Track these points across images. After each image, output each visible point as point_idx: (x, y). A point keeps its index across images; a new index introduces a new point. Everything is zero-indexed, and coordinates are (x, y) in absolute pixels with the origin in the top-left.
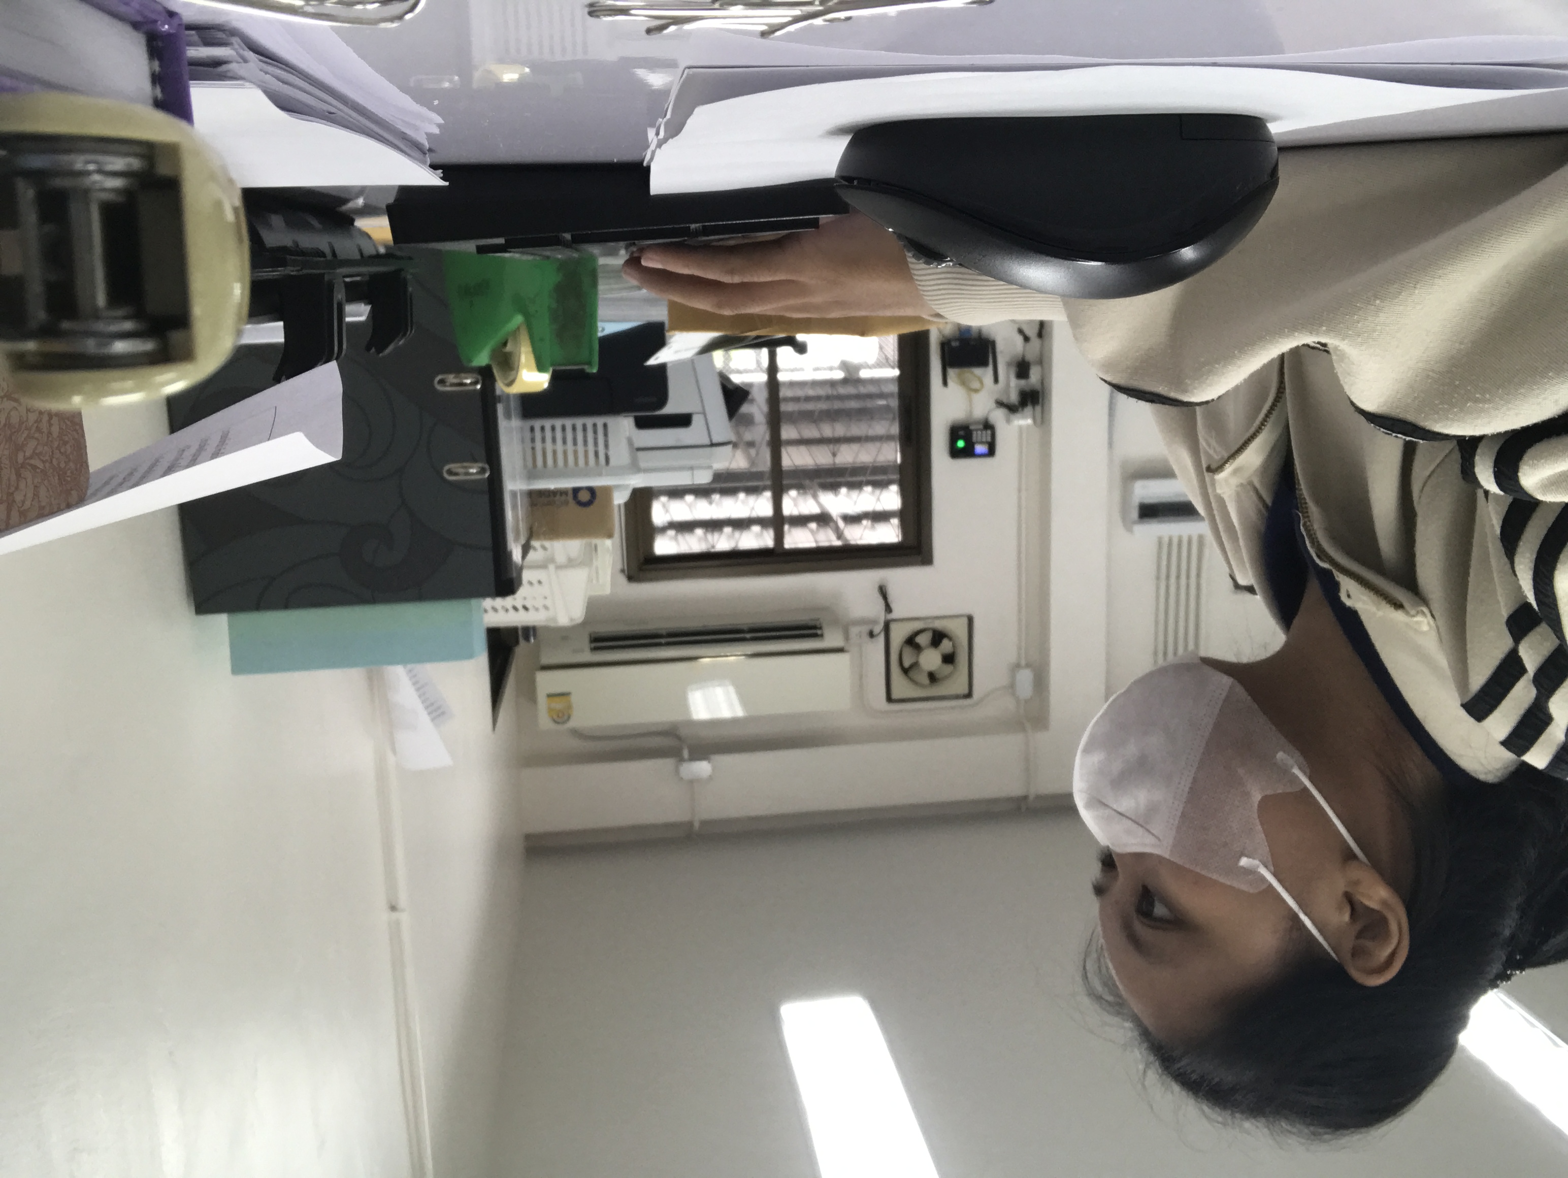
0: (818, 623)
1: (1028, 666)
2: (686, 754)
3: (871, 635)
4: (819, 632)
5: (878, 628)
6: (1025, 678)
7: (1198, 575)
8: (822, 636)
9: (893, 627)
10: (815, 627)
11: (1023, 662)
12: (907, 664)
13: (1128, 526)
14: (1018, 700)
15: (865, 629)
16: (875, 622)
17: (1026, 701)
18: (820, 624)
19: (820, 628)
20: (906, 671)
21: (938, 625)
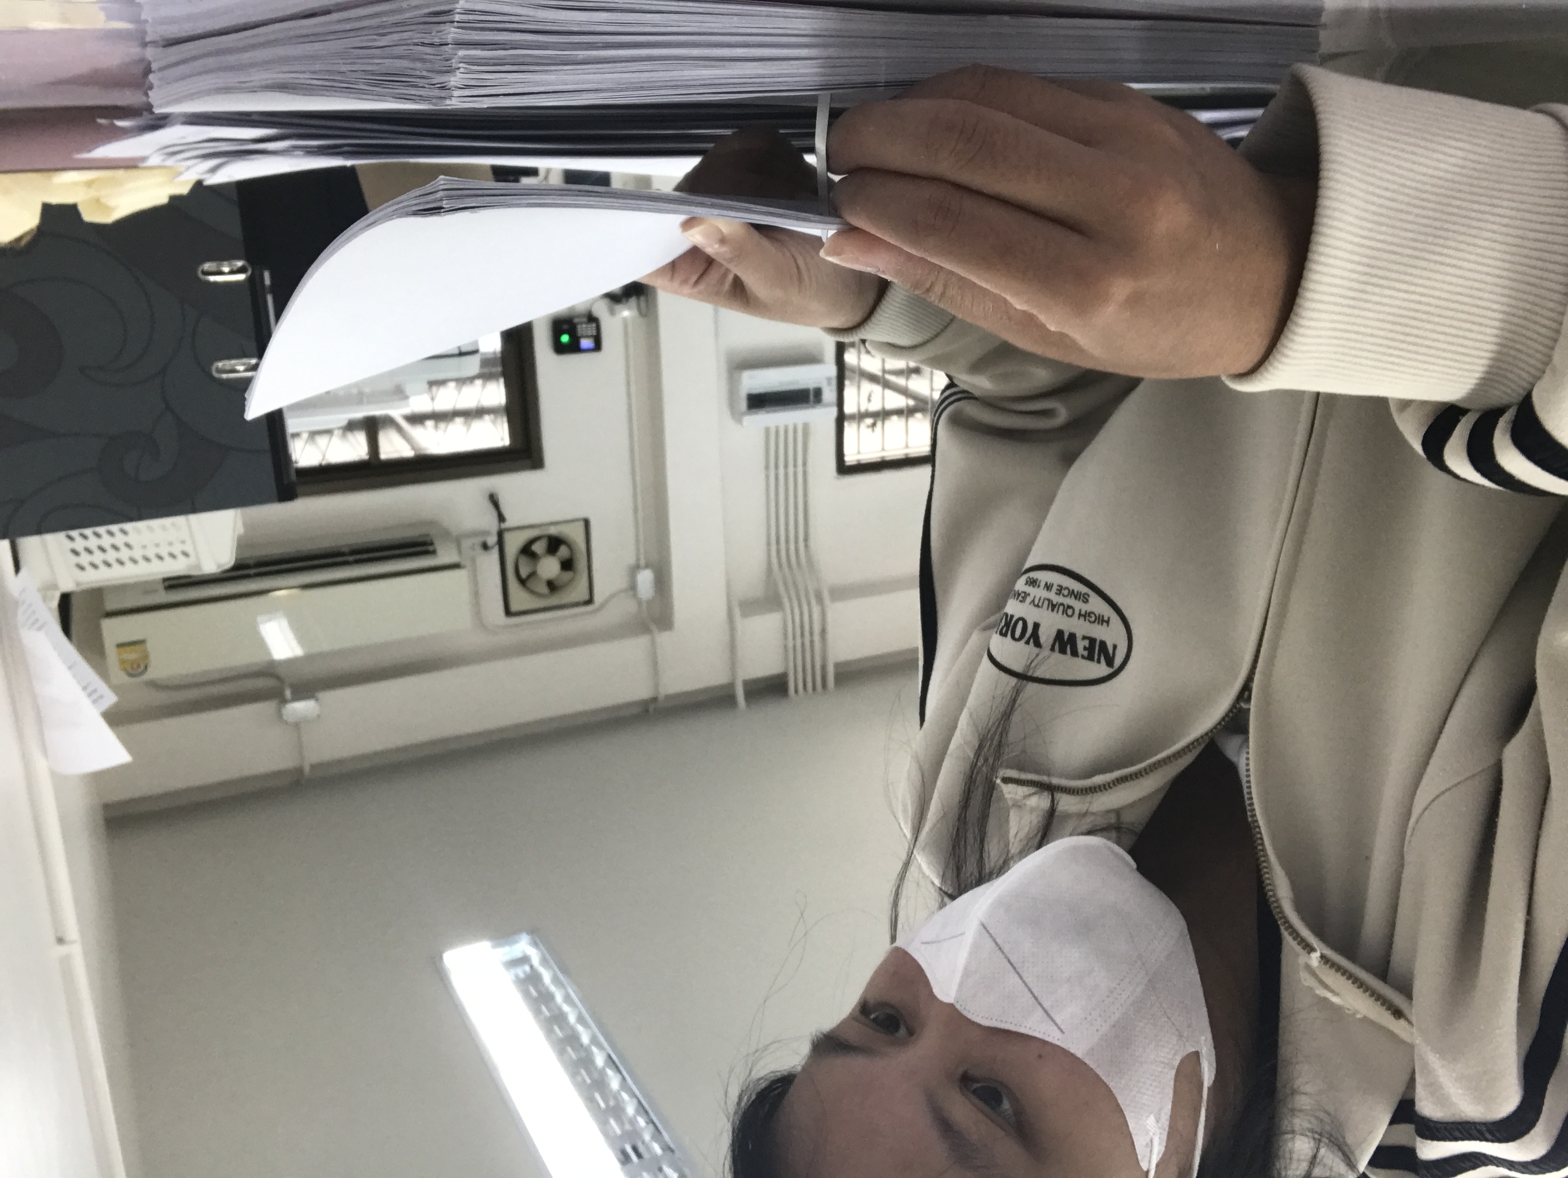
0: (428, 540)
1: (647, 566)
2: (288, 693)
3: (485, 547)
4: (431, 548)
5: (492, 540)
6: (645, 578)
7: (805, 464)
8: (433, 552)
9: (508, 537)
10: (424, 544)
11: (642, 562)
12: (524, 573)
13: (737, 417)
14: (640, 603)
15: (478, 540)
16: (487, 533)
17: (649, 602)
18: (431, 540)
19: (432, 544)
20: (523, 582)
21: (553, 531)
